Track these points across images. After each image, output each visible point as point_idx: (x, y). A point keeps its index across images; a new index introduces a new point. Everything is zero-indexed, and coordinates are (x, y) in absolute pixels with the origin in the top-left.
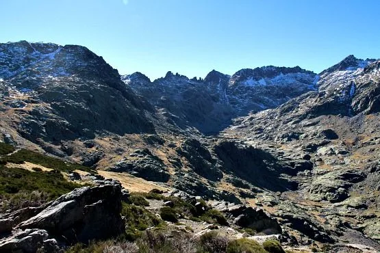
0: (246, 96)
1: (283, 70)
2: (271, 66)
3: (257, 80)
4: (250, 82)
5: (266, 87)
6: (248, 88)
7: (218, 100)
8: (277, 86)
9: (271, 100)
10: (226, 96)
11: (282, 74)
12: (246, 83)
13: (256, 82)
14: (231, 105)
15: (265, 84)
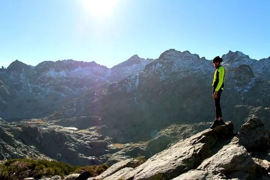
0: (48, 86)
1: (81, 64)
2: (71, 60)
3: (58, 71)
4: (52, 73)
5: (67, 78)
6: (50, 78)
7: (21, 89)
8: (76, 78)
9: (71, 90)
10: (29, 85)
11: (80, 67)
12: (48, 74)
13: (57, 74)
14: (34, 93)
15: (65, 75)
